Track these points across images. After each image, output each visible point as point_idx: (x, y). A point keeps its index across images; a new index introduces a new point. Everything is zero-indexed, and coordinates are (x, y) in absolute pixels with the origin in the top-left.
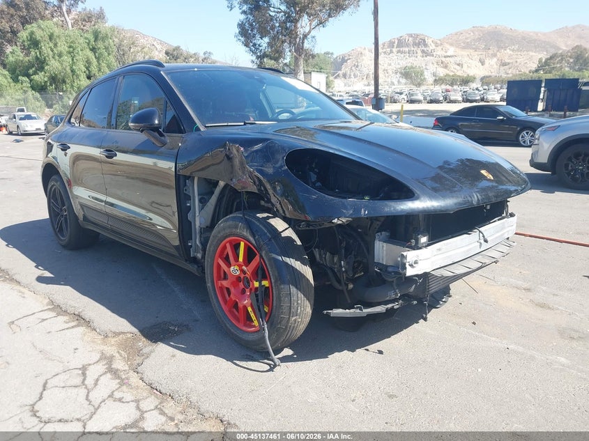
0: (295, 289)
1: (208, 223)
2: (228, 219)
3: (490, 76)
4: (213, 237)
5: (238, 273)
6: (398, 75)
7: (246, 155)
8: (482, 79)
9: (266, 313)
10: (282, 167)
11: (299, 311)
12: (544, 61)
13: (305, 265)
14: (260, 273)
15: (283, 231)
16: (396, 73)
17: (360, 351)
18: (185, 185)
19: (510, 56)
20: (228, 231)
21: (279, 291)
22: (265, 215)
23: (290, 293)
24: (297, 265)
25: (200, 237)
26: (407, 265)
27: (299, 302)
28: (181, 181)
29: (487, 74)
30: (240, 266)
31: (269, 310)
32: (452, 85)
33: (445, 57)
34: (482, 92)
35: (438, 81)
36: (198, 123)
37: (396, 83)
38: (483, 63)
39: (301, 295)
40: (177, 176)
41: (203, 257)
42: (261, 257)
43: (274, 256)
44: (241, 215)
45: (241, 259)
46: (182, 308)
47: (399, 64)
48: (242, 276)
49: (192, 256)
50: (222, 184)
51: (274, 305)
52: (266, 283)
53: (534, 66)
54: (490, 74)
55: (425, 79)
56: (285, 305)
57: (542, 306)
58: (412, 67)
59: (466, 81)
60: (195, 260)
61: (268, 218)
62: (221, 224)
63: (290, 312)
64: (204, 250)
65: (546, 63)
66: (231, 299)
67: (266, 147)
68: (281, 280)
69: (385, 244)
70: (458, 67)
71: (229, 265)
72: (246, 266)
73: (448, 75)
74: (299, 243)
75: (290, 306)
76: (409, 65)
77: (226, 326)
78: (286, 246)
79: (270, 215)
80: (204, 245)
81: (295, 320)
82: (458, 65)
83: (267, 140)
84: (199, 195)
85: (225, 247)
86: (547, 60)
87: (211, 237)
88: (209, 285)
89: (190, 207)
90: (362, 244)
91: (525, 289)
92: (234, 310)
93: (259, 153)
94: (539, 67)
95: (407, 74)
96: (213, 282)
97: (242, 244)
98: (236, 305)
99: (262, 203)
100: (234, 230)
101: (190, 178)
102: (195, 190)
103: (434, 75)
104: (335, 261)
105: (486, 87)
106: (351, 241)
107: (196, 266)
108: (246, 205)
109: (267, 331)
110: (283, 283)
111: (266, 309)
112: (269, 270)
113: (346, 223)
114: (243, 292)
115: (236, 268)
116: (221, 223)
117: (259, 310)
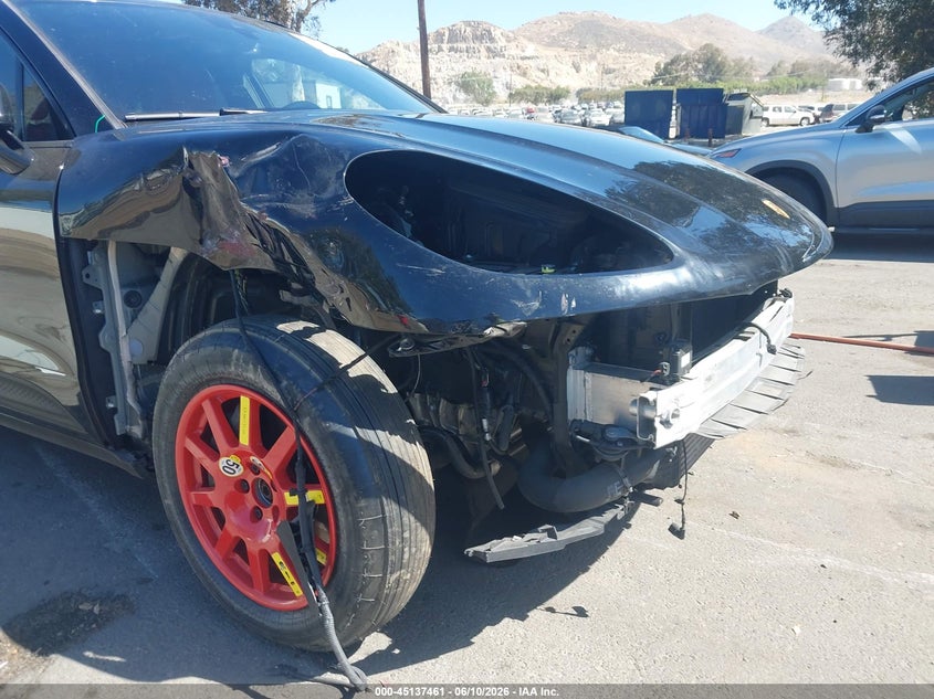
0: (395, 507)
1: (152, 353)
2: (202, 340)
3: (590, 89)
4: (167, 386)
5: (239, 472)
6: (454, 87)
7: (237, 174)
8: (579, 93)
9: (321, 567)
10: (338, 198)
11: (406, 556)
12: (662, 66)
13: (412, 441)
14: (300, 471)
15: (354, 363)
16: (450, 83)
17: (537, 615)
18: (86, 263)
19: (615, 59)
20: (204, 372)
21: (354, 515)
22: (299, 325)
23: (384, 518)
24: (395, 444)
25: (136, 386)
26: (657, 424)
27: (406, 535)
28: (73, 254)
29: (585, 85)
30: (242, 454)
31: (328, 559)
32: (535, 102)
33: (522, 58)
34: (583, 112)
35: (515, 96)
36: (106, 113)
37: (451, 100)
38: (578, 69)
39: (409, 518)
40: (63, 244)
41: (148, 431)
42: (300, 432)
43: (337, 427)
44: (237, 330)
45: (244, 438)
46: (107, 549)
47: (453, 69)
48: (250, 478)
49: (118, 434)
50: (177, 255)
51: (344, 549)
52: (316, 496)
53: (650, 75)
54: (589, 86)
55: (494, 93)
56: (372, 548)
57: (832, 462)
58: (474, 74)
59: (555, 97)
60: (127, 442)
61: (308, 332)
62: (184, 354)
63: (386, 562)
64: (148, 416)
65: (666, 70)
66: (227, 534)
67: (288, 152)
68: (358, 486)
69: (589, 376)
70: (542, 75)
71: (215, 454)
72: (261, 456)
73: (528, 87)
74: (391, 389)
75: (386, 551)
76: (470, 71)
77: (220, 596)
78: (362, 402)
79: (312, 325)
80: (147, 404)
81: (398, 581)
82: (543, 71)
83: (290, 134)
84: (122, 286)
85: (199, 411)
86: (667, 65)
87: (162, 388)
88: (168, 502)
89: (102, 317)
90: (533, 378)
91: (786, 432)
92: (237, 557)
93: (272, 168)
94: (656, 76)
95: (466, 85)
96: (177, 495)
97: (245, 403)
98: (240, 547)
99: (286, 296)
100: (220, 369)
101: (97, 245)
102: (111, 273)
103: (508, 87)
104: (461, 417)
105: (586, 106)
106: (506, 374)
107: (131, 456)
108: (245, 303)
109: (330, 616)
110: (366, 494)
111: (322, 558)
112: (325, 463)
113: (513, 334)
114: (256, 515)
115: (234, 459)
116: (185, 352)
117: (305, 563)
